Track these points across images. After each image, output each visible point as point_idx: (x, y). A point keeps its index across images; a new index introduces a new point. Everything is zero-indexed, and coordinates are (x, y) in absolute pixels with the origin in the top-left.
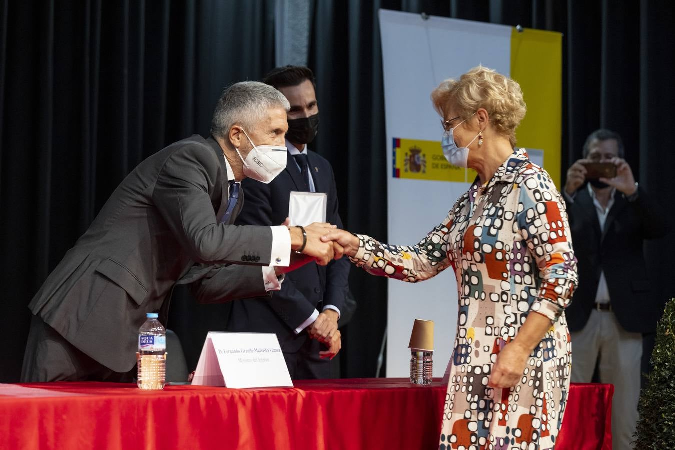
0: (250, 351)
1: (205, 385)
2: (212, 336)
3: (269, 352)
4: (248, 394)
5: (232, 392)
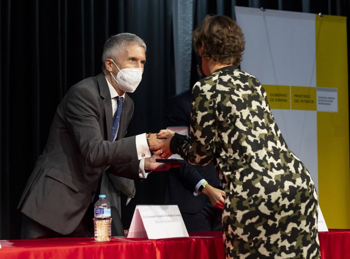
0: (162, 216)
1: (136, 237)
2: (139, 208)
3: (173, 216)
5: (152, 241)
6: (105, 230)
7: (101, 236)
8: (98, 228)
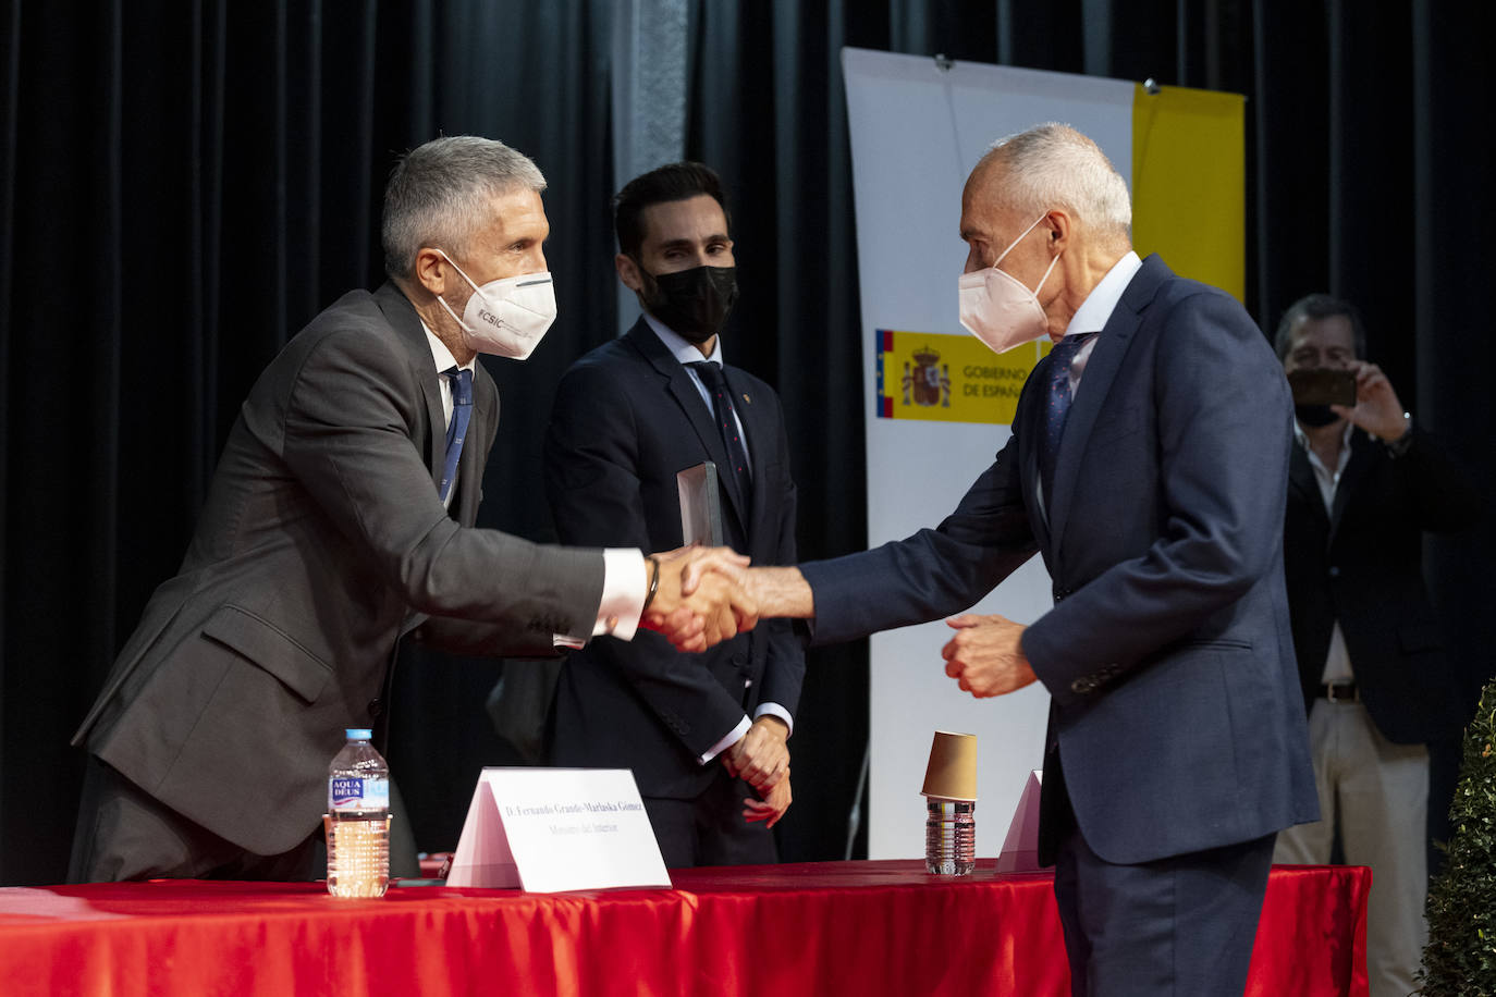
0: (575, 809)
1: (478, 886)
2: (489, 776)
3: (616, 809)
4: (572, 903)
5: (537, 901)
6: (366, 857)
7: (351, 877)
8: (342, 849)
